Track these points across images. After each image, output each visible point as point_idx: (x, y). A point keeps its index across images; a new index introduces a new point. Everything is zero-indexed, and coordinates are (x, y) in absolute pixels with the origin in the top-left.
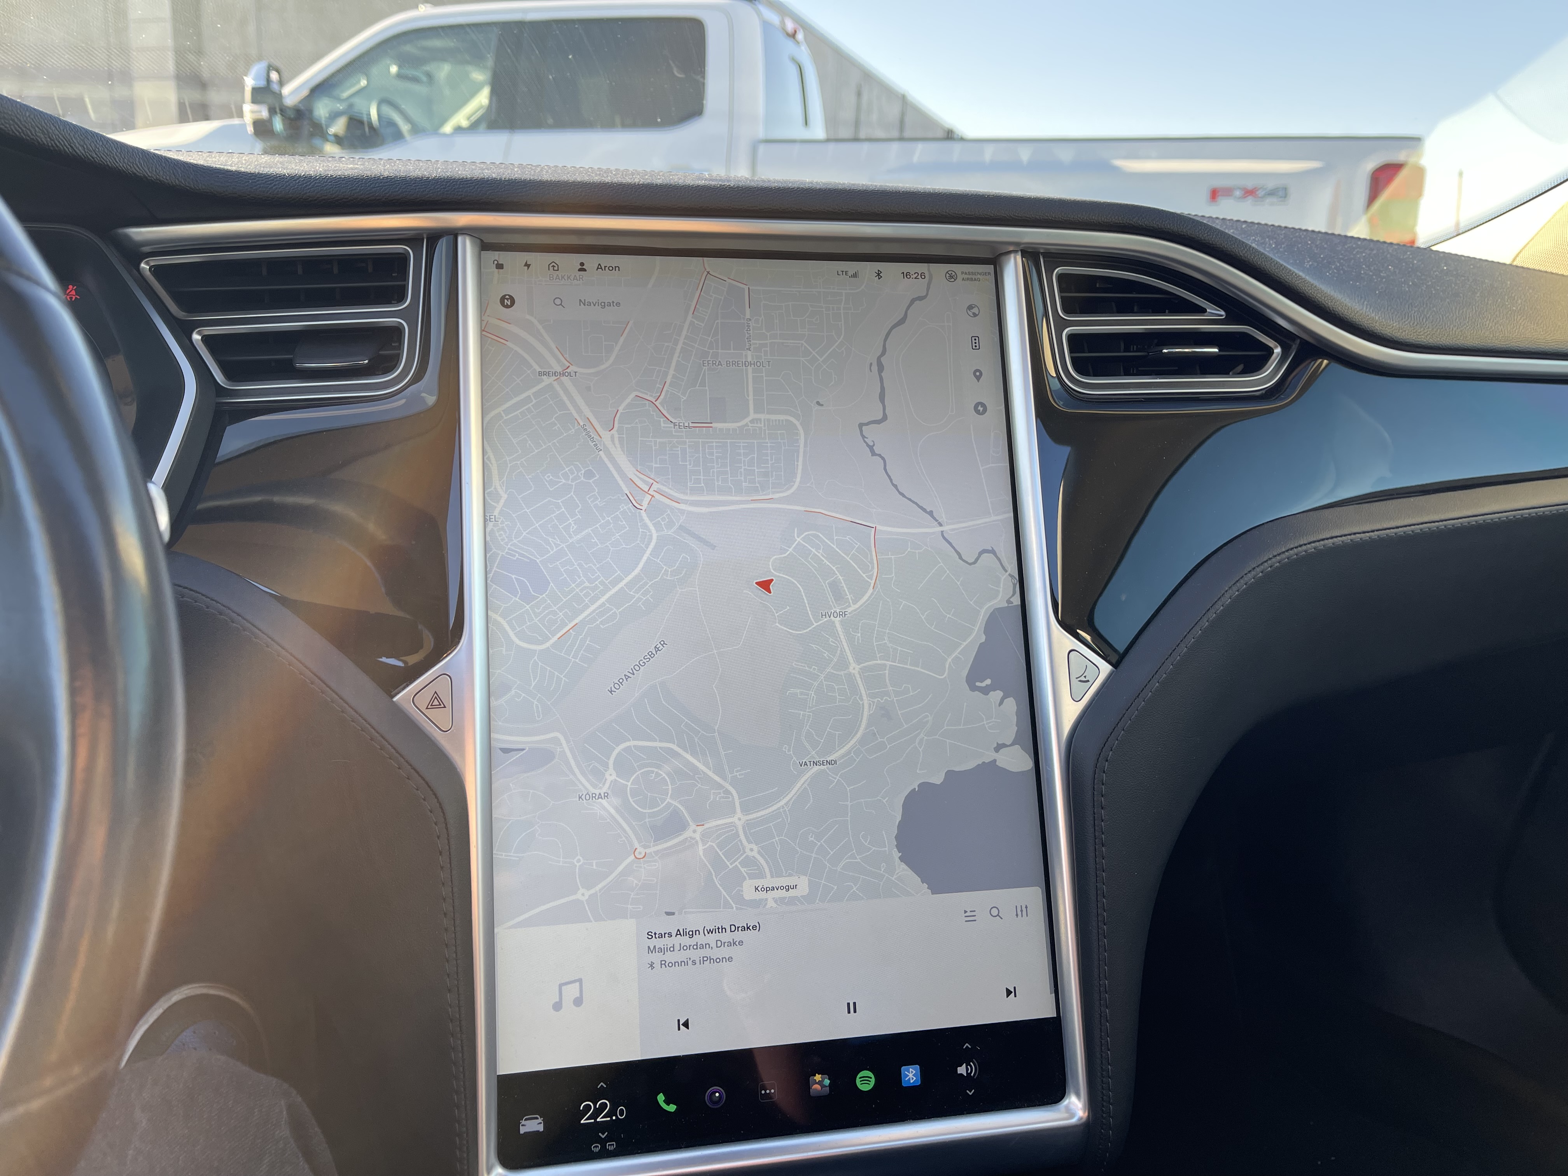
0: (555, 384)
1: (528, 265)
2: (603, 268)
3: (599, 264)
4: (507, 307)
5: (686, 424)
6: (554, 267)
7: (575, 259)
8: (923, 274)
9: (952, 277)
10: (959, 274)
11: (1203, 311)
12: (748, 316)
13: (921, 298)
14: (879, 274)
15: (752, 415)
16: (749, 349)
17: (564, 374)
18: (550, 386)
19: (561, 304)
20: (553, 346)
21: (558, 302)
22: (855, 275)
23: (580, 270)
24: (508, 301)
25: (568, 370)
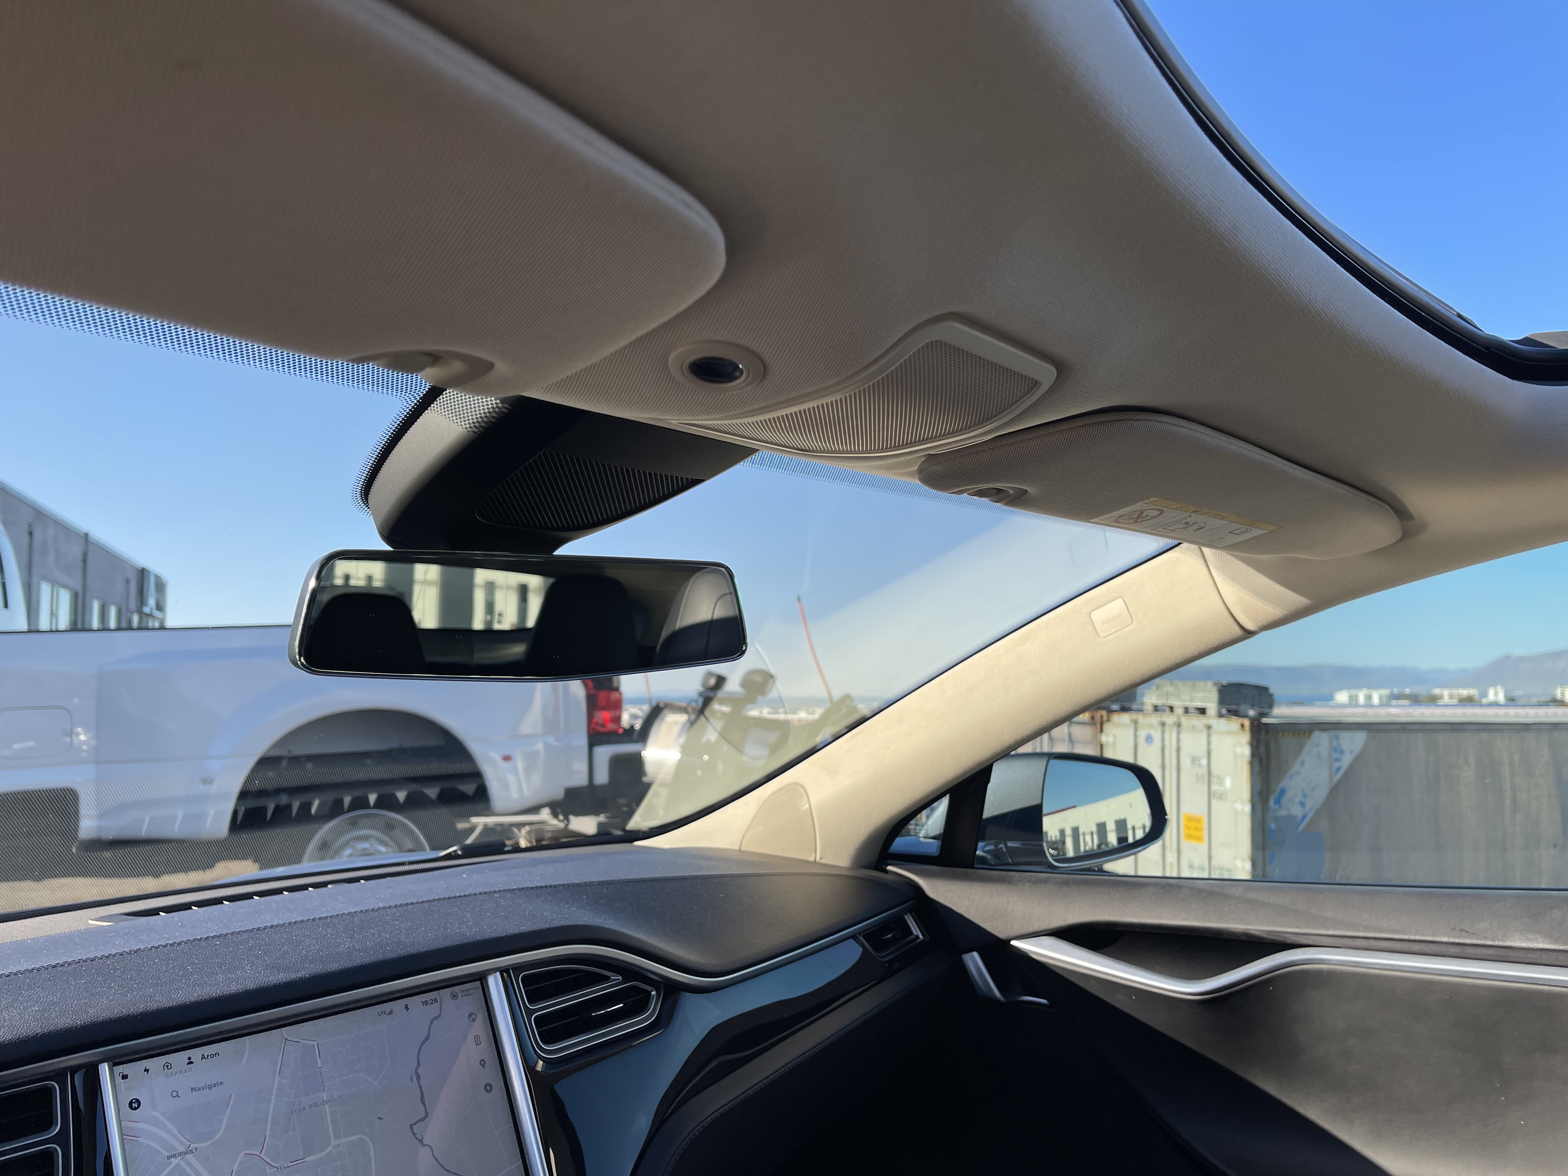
0: (182, 1163)
1: (147, 1071)
2: (206, 1057)
3: (203, 1055)
4: (136, 1109)
5: (286, 1166)
6: (168, 1066)
7: (183, 1056)
8: (436, 1000)
9: (454, 996)
10: (459, 993)
11: (607, 978)
12: (320, 1065)
13: (437, 1018)
14: (407, 1008)
15: (334, 1143)
16: (324, 1091)
17: (187, 1153)
18: (178, 1165)
19: (177, 1096)
20: (175, 1131)
21: (175, 1094)
22: (391, 1013)
23: (189, 1063)
24: (134, 1105)
25: (190, 1148)
